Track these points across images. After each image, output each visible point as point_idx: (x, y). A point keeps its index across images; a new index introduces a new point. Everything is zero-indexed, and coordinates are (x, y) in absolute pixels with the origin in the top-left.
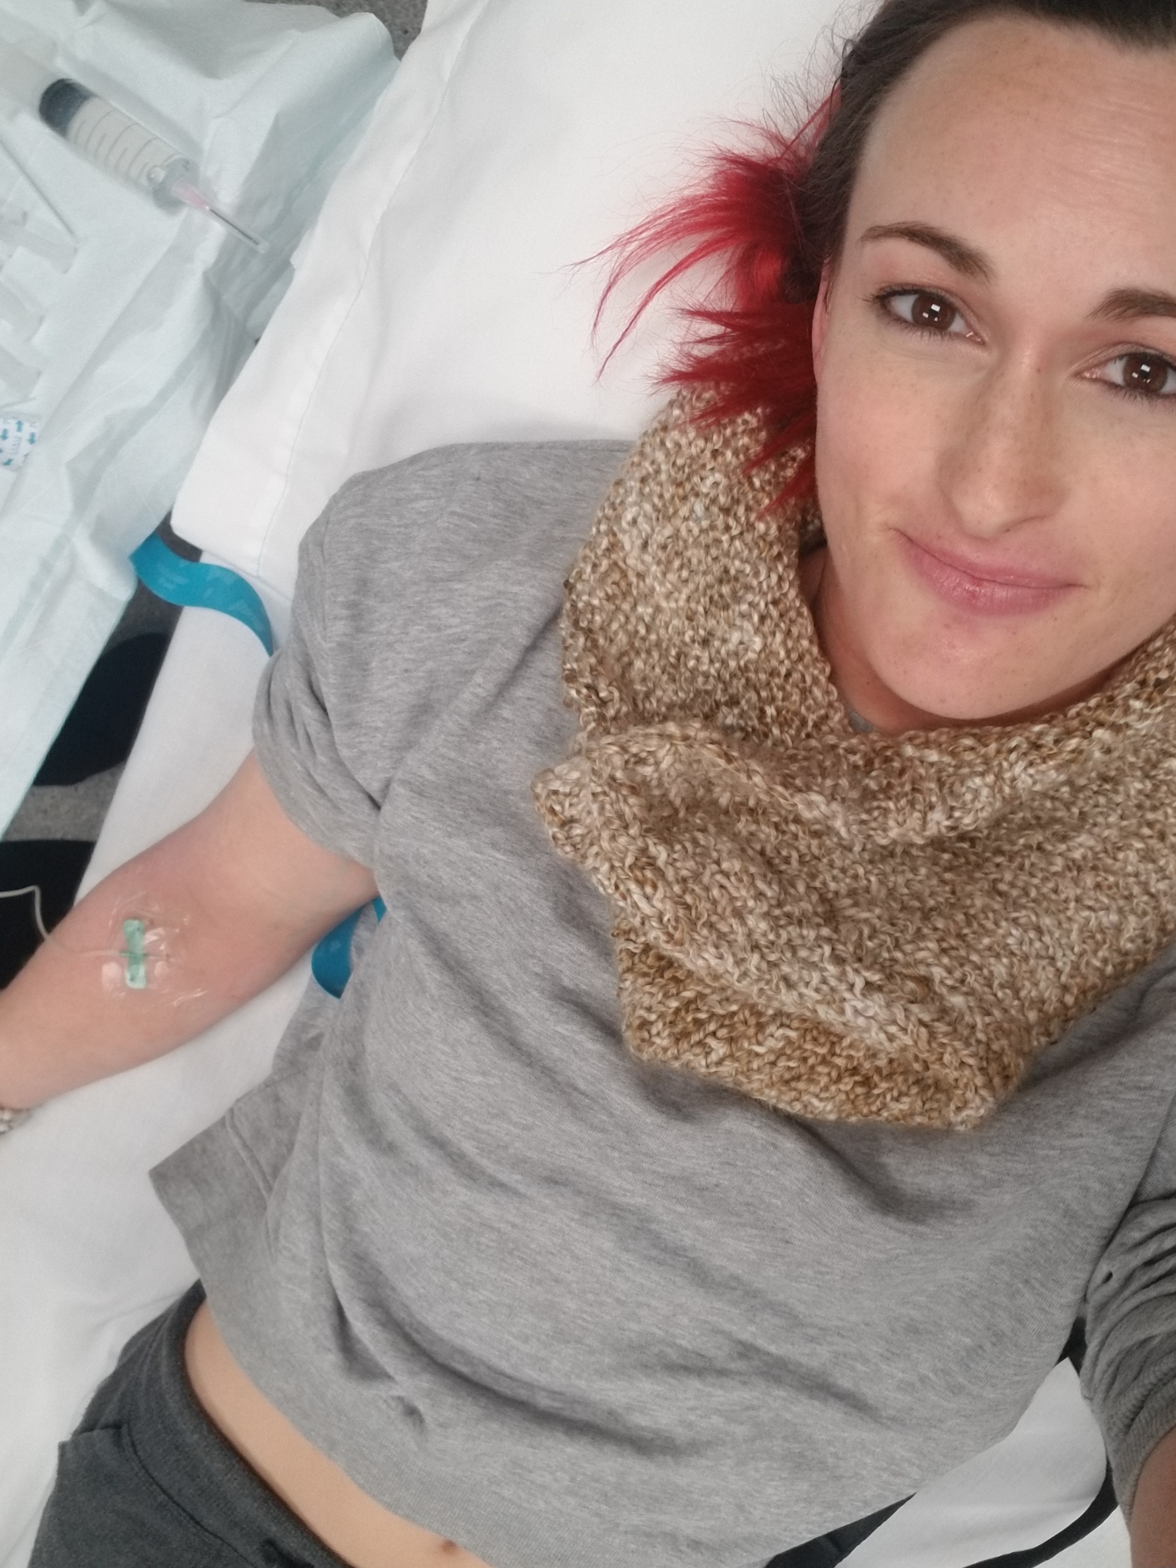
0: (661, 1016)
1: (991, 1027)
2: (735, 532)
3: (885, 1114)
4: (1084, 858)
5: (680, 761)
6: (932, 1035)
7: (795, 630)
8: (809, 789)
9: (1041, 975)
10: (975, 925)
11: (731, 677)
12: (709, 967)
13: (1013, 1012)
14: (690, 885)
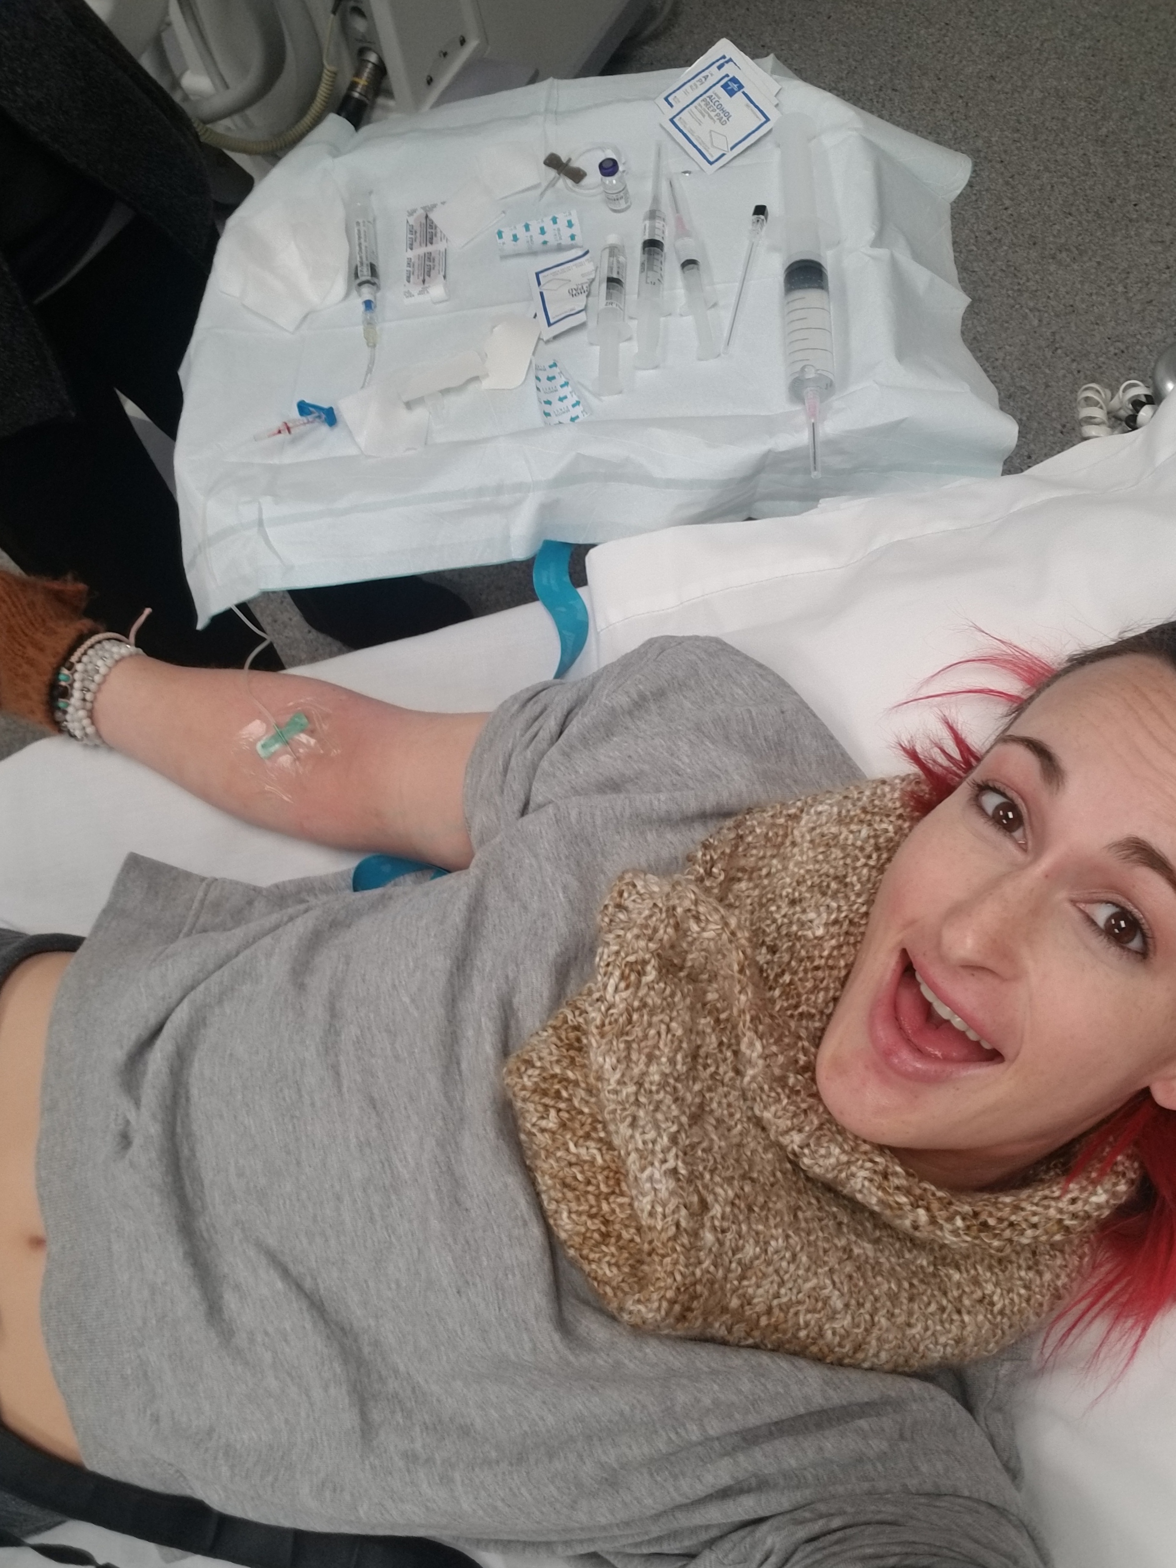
0: (543, 1068)
1: (709, 1276)
2: (872, 863)
3: (594, 1266)
4: (858, 1256)
5: (716, 943)
6: (674, 1238)
7: (844, 950)
8: (761, 1038)
9: (766, 1283)
10: (764, 1213)
11: (786, 935)
12: (602, 1067)
13: (728, 1286)
14: (645, 1011)
